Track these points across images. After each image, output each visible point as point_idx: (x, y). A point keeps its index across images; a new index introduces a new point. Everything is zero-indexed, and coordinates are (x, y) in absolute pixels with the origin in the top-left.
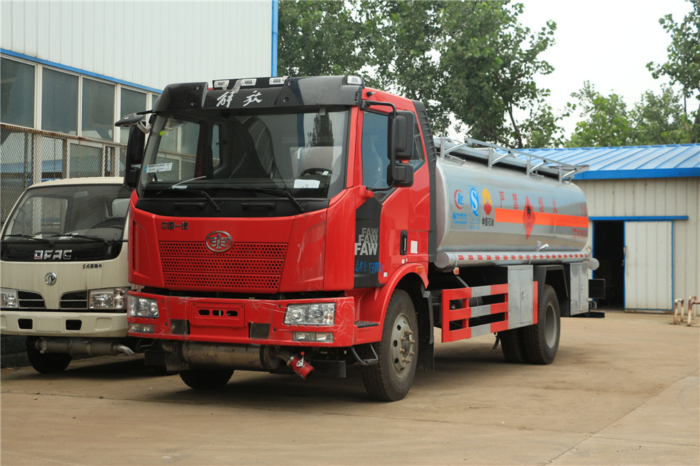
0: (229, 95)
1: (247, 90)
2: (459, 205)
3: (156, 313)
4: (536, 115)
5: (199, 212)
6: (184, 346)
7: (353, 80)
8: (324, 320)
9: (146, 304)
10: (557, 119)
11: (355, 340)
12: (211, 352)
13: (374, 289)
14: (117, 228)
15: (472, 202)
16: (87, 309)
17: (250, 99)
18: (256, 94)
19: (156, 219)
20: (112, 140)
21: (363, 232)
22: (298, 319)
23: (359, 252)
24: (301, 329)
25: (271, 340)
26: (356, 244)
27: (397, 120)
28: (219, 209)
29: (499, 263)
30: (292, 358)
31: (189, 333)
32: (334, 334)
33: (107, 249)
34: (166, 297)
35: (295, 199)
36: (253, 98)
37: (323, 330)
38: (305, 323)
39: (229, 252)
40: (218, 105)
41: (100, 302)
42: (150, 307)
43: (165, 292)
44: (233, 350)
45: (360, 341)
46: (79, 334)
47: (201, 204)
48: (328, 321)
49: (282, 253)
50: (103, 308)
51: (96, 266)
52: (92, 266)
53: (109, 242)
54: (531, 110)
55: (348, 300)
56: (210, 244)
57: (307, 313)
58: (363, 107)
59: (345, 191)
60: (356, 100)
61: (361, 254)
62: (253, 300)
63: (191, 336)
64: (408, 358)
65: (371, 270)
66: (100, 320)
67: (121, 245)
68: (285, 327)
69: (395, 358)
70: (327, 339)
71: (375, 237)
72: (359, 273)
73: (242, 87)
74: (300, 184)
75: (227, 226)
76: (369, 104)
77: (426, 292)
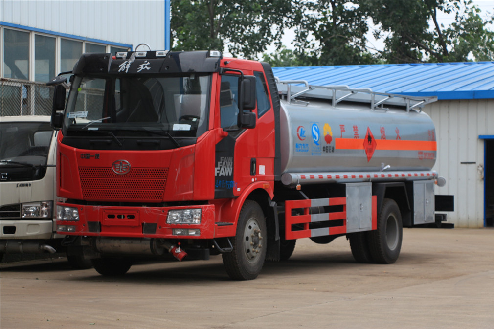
0: (127, 63)
1: (140, 60)
2: (301, 138)
3: (77, 218)
4: (462, 18)
5: (108, 146)
6: (97, 241)
7: (214, 53)
8: (194, 220)
9: (69, 212)
10: (486, 23)
11: (216, 234)
12: (116, 244)
13: (230, 200)
14: (42, 156)
15: (313, 135)
16: (20, 218)
17: (142, 67)
18: (146, 63)
19: (77, 151)
20: (29, 79)
21: (221, 160)
22: (176, 219)
23: (218, 174)
24: (178, 227)
25: (157, 235)
26: (216, 169)
27: (244, 83)
28: (121, 144)
29: (339, 181)
30: (172, 247)
31: (101, 231)
32: (201, 230)
33: (35, 172)
34: (84, 206)
35: (173, 138)
36: (144, 66)
37: (193, 227)
38: (181, 223)
39: (129, 175)
40: (119, 71)
41: (30, 213)
42: (72, 213)
43: (84, 202)
44: (132, 242)
45: (219, 235)
46: (14, 237)
47: (108, 141)
48: (197, 221)
49: (165, 175)
50: (32, 217)
51: (27, 185)
52: (24, 185)
53: (36, 167)
54: (457, 13)
55: (210, 207)
56: (115, 169)
57: (182, 216)
58: (221, 73)
59: (208, 132)
60: (216, 68)
61: (220, 175)
62: (145, 207)
63: (103, 233)
64: (257, 250)
65: (228, 186)
66: (30, 226)
67: (46, 169)
68: (167, 225)
69: (247, 249)
70: (196, 233)
71: (230, 164)
72: (219, 188)
73: (136, 58)
74: (177, 127)
75: (127, 157)
76: (225, 71)
77: (272, 202)
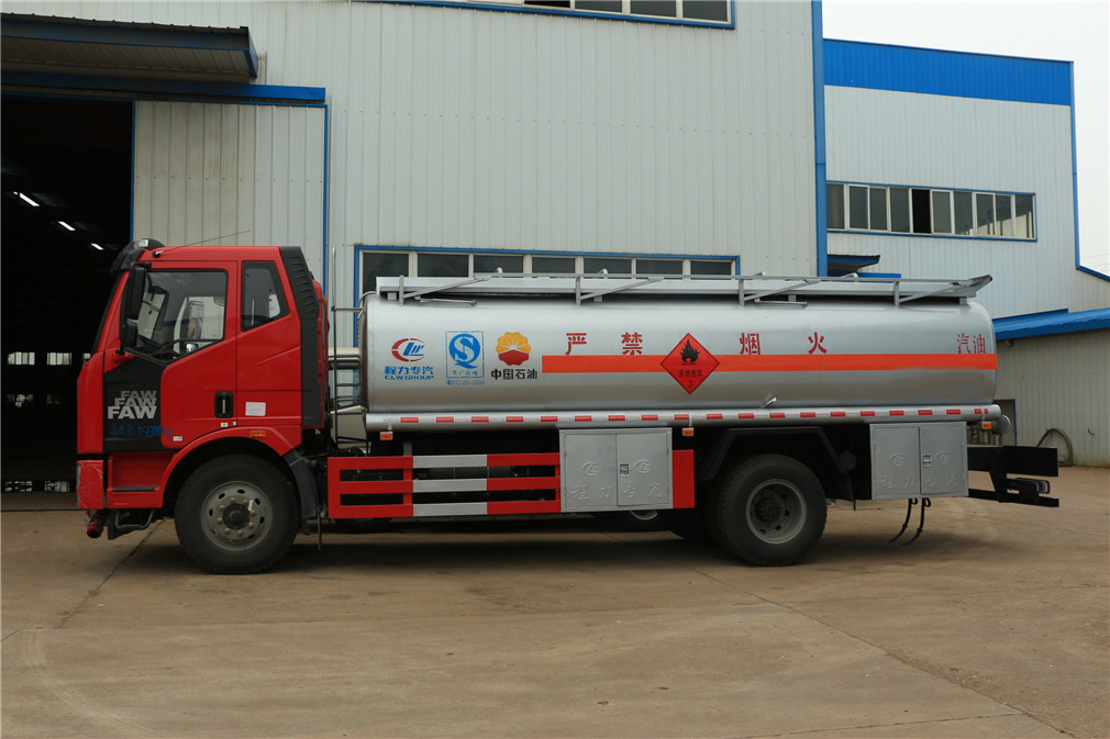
2: (406, 357)
11: (108, 504)
45: (119, 505)
55: (93, 463)
60: (127, 263)
64: (245, 530)
65: (143, 434)
69: (211, 529)
72: (120, 437)
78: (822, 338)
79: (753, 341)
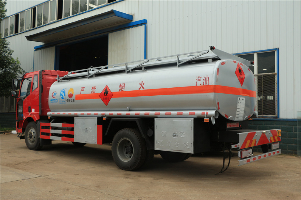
78: (144, 83)
79: (123, 86)
